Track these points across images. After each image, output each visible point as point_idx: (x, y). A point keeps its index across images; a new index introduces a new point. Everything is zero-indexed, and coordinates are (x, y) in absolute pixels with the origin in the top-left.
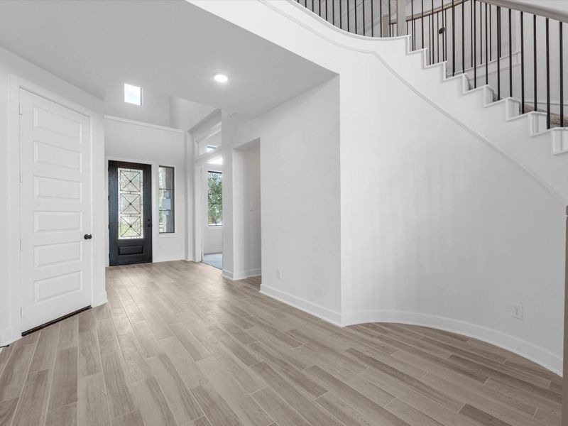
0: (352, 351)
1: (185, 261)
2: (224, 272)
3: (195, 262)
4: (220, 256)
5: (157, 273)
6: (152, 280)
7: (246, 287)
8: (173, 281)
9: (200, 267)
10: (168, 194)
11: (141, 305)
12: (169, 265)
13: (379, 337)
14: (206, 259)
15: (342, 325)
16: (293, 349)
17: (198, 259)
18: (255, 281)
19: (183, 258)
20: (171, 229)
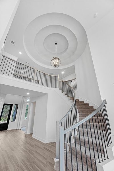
0: (44, 148)
1: (16, 130)
2: (25, 132)
3: (19, 130)
4: (25, 128)
5: (8, 133)
6: (6, 135)
7: (29, 136)
8: (12, 135)
9: (20, 131)
10: (15, 111)
11: (3, 141)
12: (12, 131)
13: (51, 145)
14: (22, 128)
15: (45, 143)
16: (33, 148)
17: (20, 129)
18: (31, 134)
19: (16, 129)
20: (14, 120)
